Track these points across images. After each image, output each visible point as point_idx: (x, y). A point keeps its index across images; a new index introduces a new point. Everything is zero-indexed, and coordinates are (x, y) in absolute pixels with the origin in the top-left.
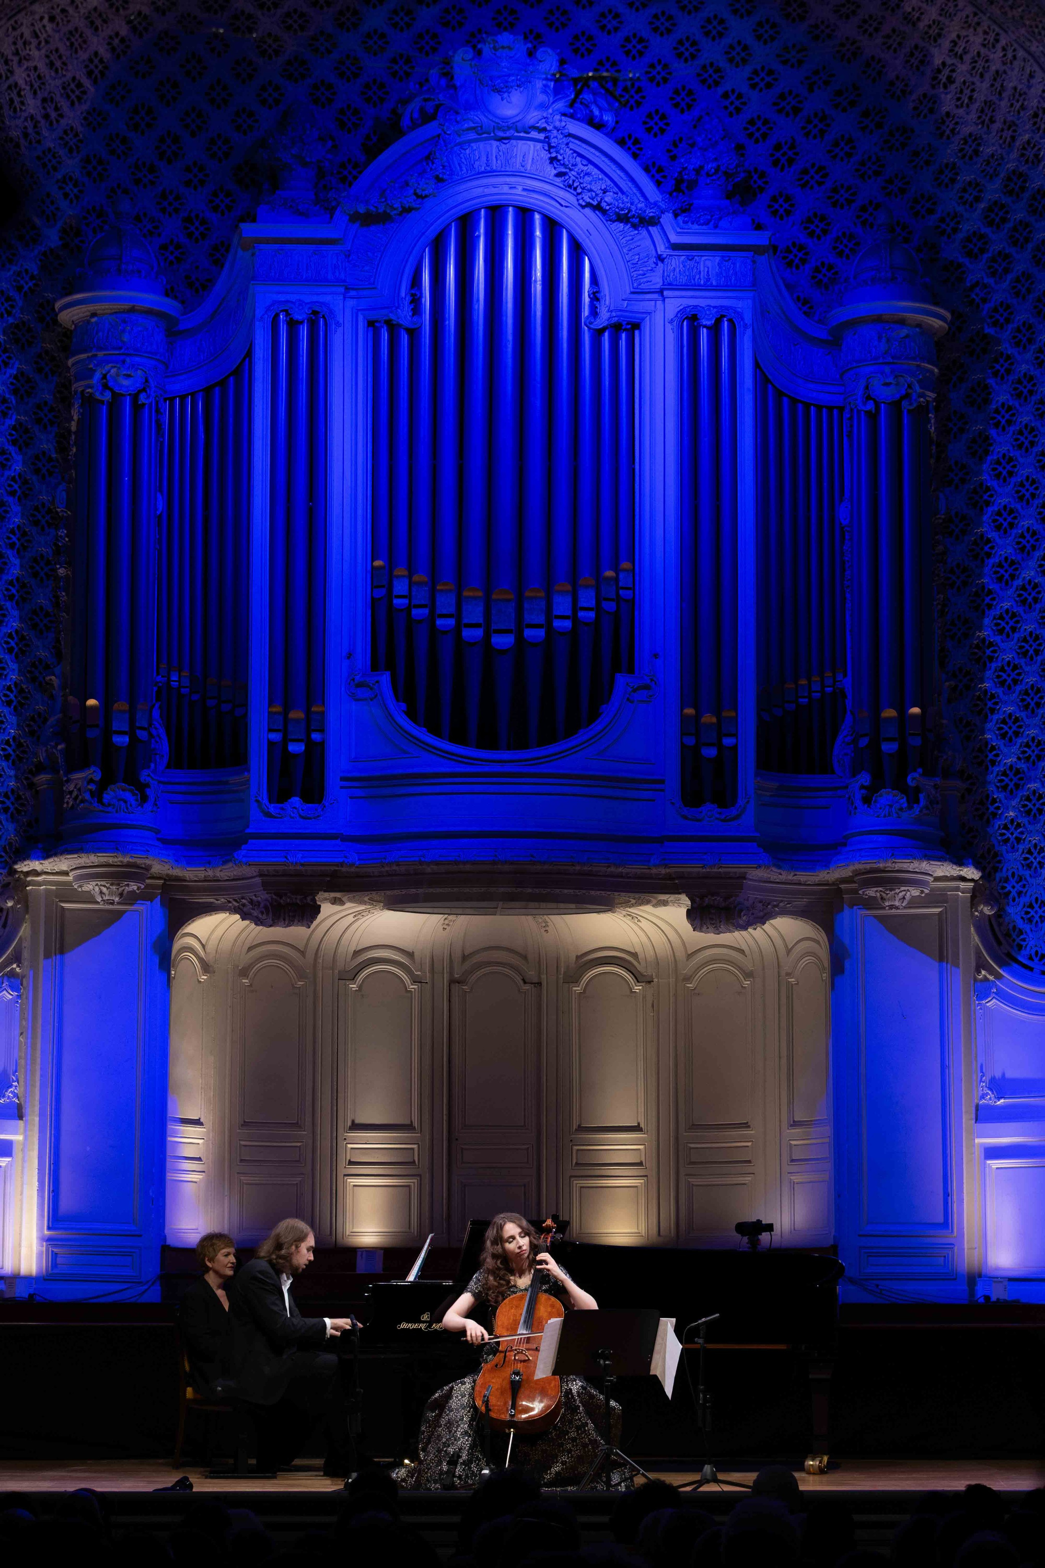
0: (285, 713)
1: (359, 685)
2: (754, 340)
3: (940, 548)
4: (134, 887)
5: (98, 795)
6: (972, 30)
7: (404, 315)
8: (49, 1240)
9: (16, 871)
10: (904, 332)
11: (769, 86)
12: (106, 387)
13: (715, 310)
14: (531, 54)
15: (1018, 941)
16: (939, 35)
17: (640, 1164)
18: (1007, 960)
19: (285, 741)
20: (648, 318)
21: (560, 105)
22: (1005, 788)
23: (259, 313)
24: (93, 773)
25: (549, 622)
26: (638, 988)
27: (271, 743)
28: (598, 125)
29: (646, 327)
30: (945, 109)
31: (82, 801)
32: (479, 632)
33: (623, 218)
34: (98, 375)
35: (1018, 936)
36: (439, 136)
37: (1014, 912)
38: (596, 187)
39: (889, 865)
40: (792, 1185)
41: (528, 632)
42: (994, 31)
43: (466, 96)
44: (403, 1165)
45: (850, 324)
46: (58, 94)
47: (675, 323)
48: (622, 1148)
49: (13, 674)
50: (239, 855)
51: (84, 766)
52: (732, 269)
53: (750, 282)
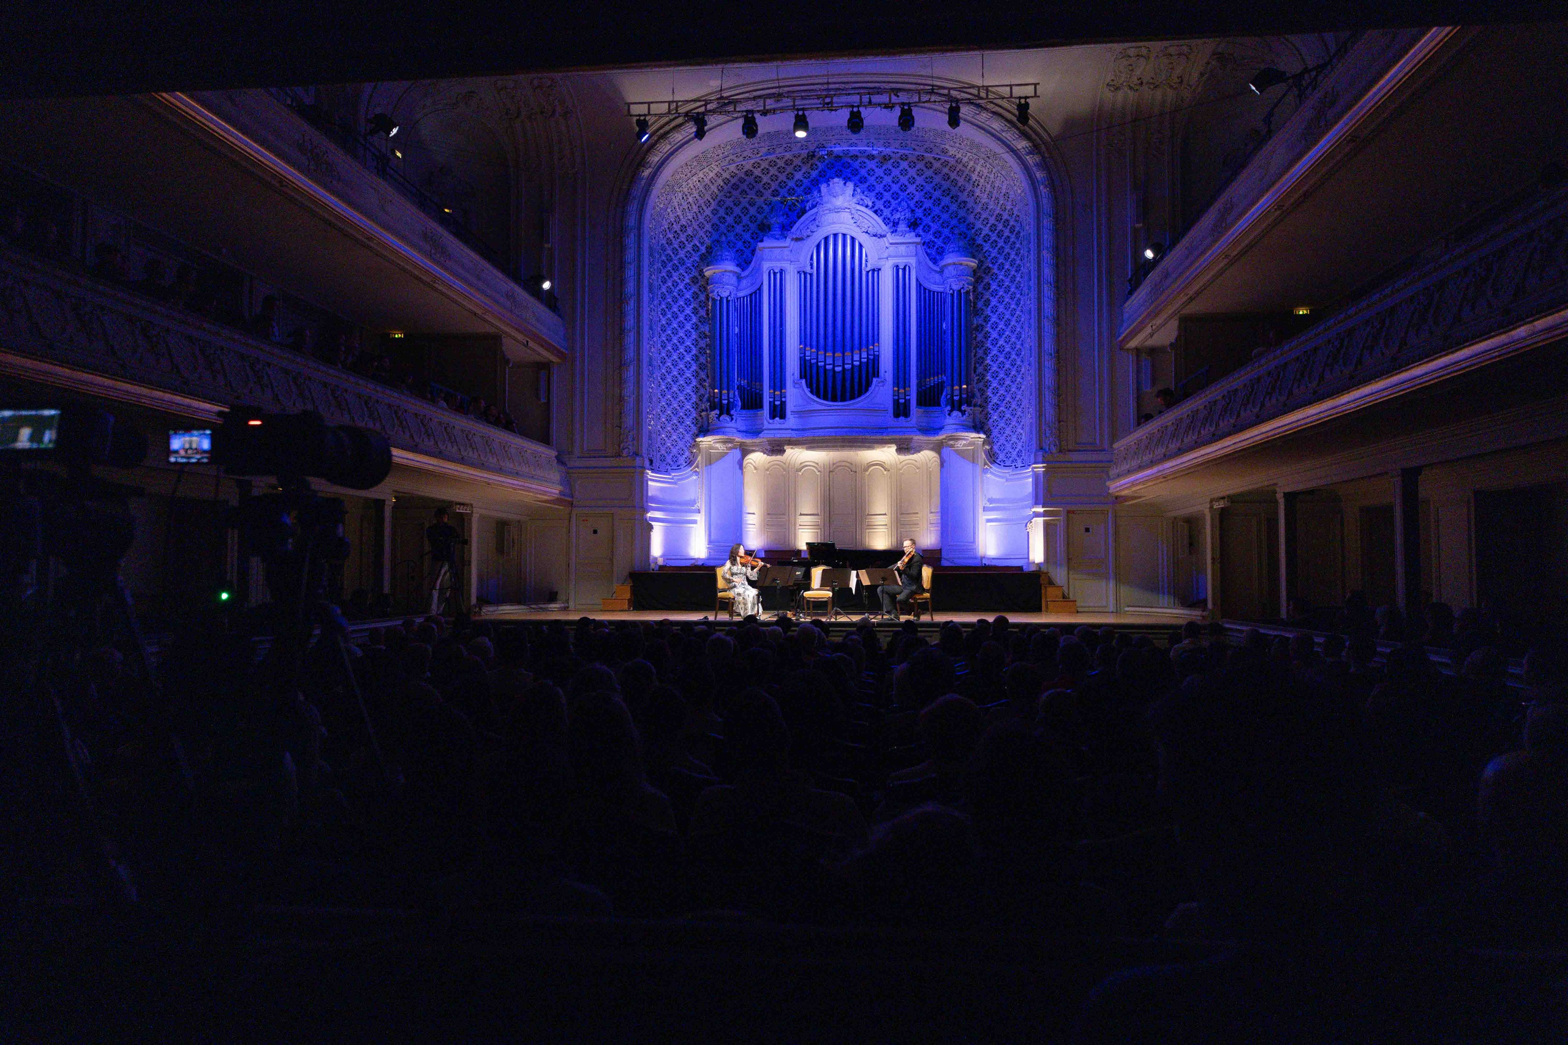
0: (774, 392)
1: (796, 384)
2: (916, 272)
3: (974, 335)
4: (730, 445)
5: (718, 418)
7: (808, 269)
8: (708, 547)
9: (696, 441)
10: (962, 268)
11: (922, 190)
12: (719, 295)
13: (904, 263)
14: (845, 184)
15: (996, 456)
17: (886, 525)
18: (993, 462)
19: (774, 401)
20: (883, 267)
21: (855, 200)
22: (993, 410)
23: (764, 271)
24: (717, 412)
25: (852, 362)
26: (885, 473)
28: (867, 206)
29: (883, 269)
30: (977, 194)
31: (714, 420)
32: (831, 366)
33: (875, 236)
34: (717, 292)
36: (817, 212)
37: (996, 448)
38: (866, 226)
39: (955, 434)
40: (931, 531)
41: (846, 366)
43: (825, 199)
44: (816, 526)
45: (946, 266)
46: (703, 205)
47: (892, 269)
48: (881, 520)
49: (694, 383)
50: (761, 435)
51: (715, 410)
52: (910, 250)
53: (914, 254)
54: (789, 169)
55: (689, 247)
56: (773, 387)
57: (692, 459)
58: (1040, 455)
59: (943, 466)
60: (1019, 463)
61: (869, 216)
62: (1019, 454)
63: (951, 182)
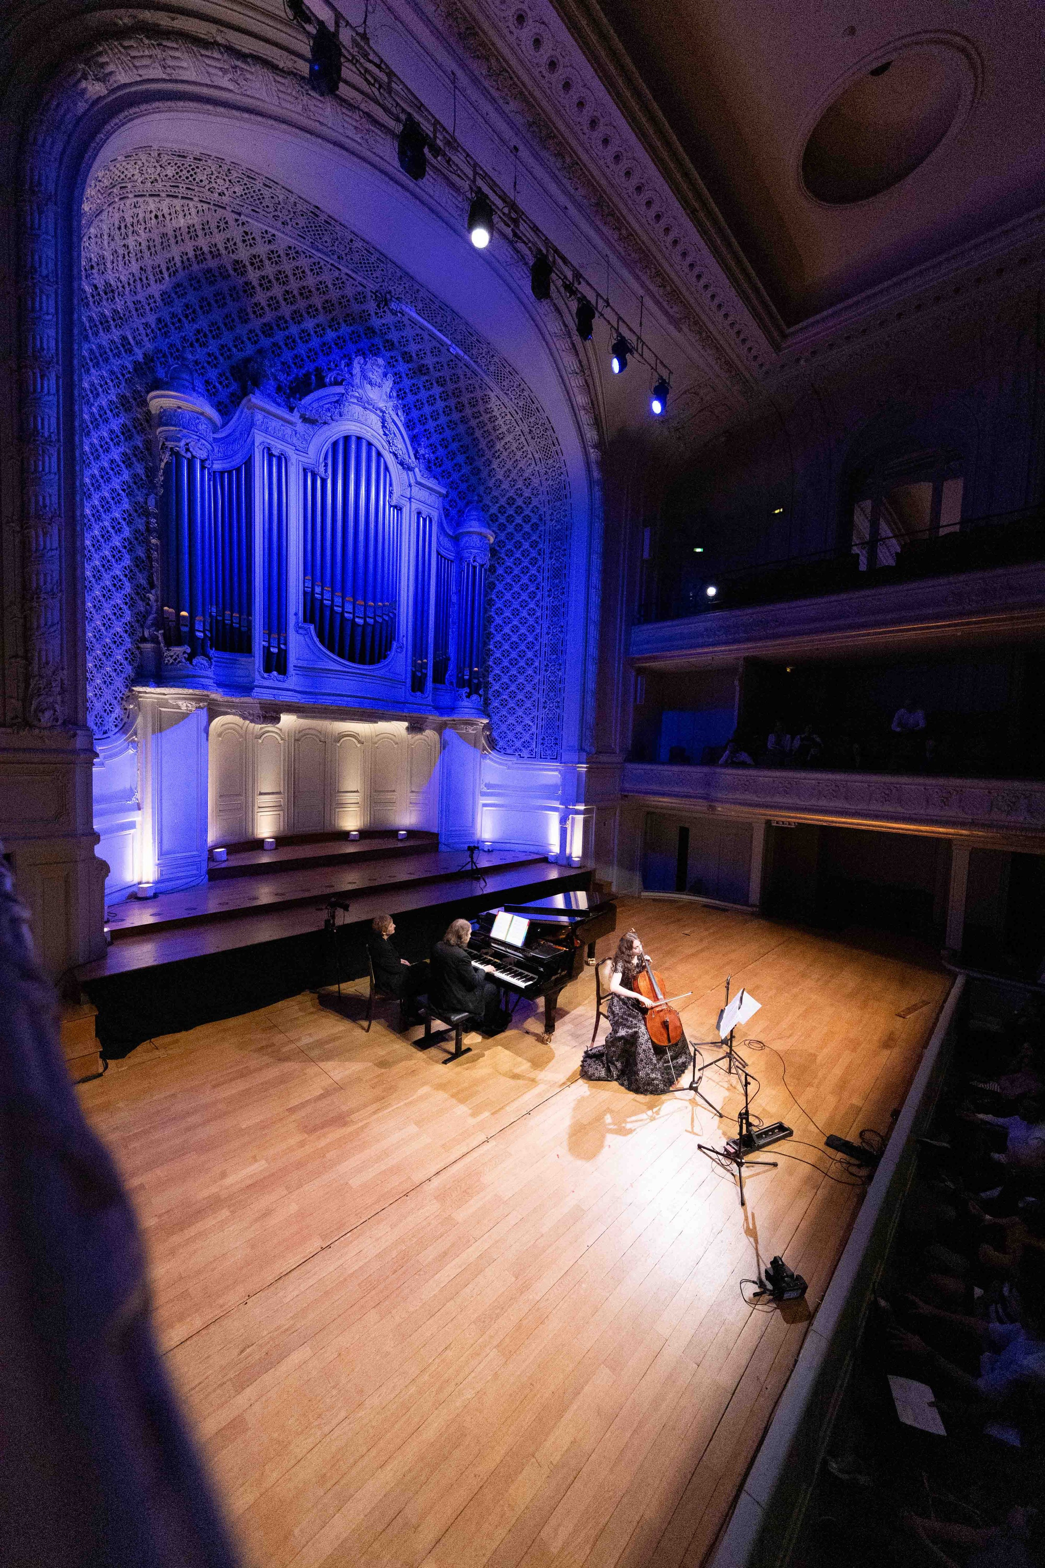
0: (269, 634)
1: (300, 628)
2: (436, 530)
4: (201, 704)
5: (189, 660)
6: (515, 441)
7: (321, 471)
8: (159, 864)
9: (133, 690)
12: (188, 450)
13: (427, 512)
14: (386, 373)
15: (496, 743)
16: (502, 438)
17: (358, 803)
18: (493, 748)
19: (270, 646)
20: (405, 508)
21: (391, 403)
22: (494, 696)
23: (256, 445)
24: (187, 649)
25: (375, 617)
26: (359, 745)
27: (264, 647)
28: (402, 420)
29: (404, 510)
30: (494, 466)
31: (179, 662)
32: (351, 616)
33: (402, 464)
34: (182, 443)
35: (496, 741)
36: (343, 394)
37: (495, 734)
38: (396, 445)
40: (410, 810)
41: (368, 619)
42: (523, 443)
43: (357, 381)
44: (278, 807)
45: (470, 533)
46: (149, 269)
47: (416, 513)
48: (351, 798)
49: (128, 588)
50: (254, 694)
51: (179, 644)
52: (432, 499)
53: (436, 506)
54: (302, 304)
55: (116, 334)
56: (269, 627)
57: (125, 720)
58: (584, 756)
59: (444, 748)
60: (525, 753)
61: (402, 434)
62: (526, 744)
63: (474, 440)
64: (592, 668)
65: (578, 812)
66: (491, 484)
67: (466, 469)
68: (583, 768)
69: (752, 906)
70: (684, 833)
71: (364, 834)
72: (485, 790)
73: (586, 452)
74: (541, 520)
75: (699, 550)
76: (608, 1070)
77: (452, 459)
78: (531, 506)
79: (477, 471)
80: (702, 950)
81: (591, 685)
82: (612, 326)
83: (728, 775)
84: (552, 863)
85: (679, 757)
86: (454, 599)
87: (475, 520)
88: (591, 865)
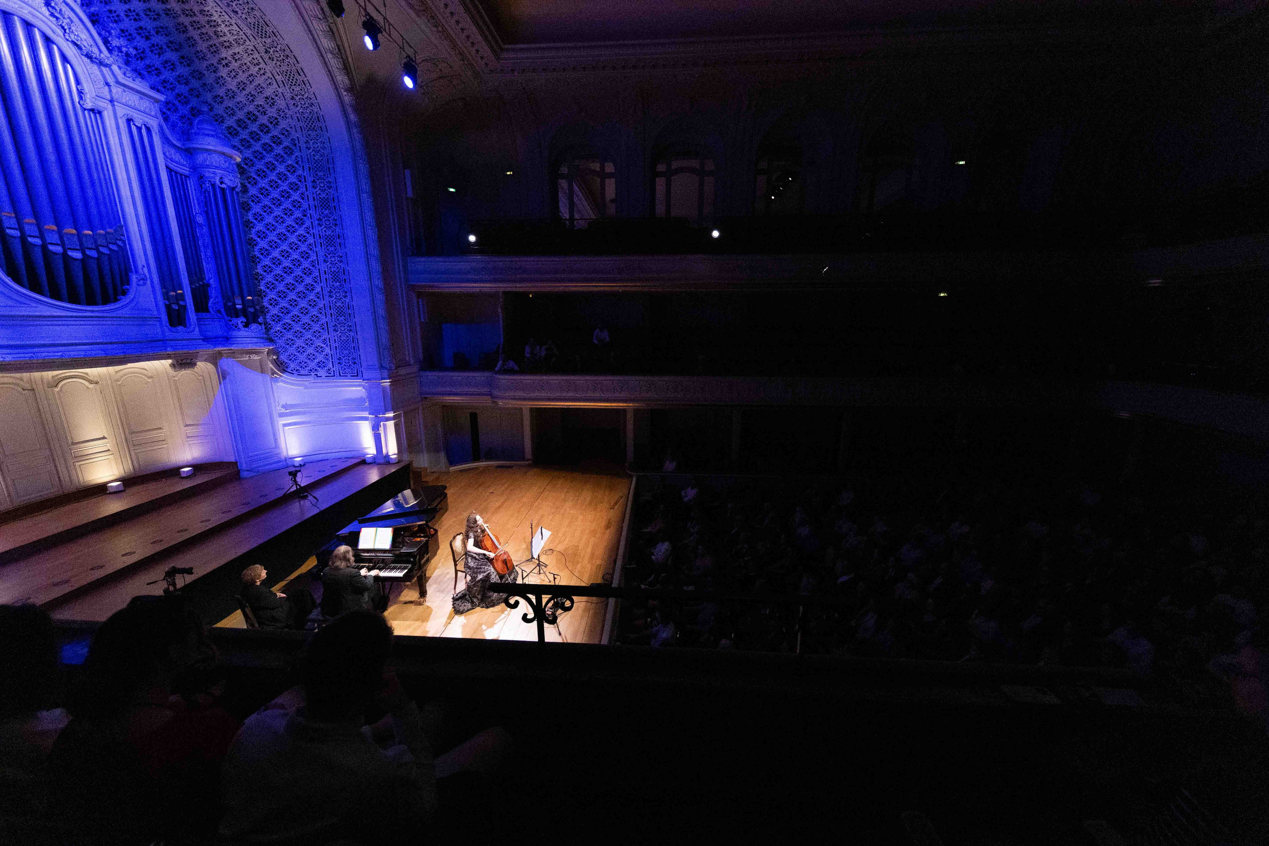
2: (160, 142)
6: (247, 54)
13: (141, 121)
15: (286, 365)
16: (229, 47)
17: (109, 450)
18: (284, 371)
20: (106, 112)
22: (274, 320)
25: (97, 247)
26: (91, 386)
29: (105, 114)
30: (221, 74)
32: (59, 248)
35: (286, 364)
37: (283, 357)
38: (74, 34)
40: (189, 445)
41: (87, 252)
42: (258, 60)
45: (207, 150)
47: (124, 119)
48: (96, 447)
52: (145, 104)
53: (153, 113)
58: (386, 373)
59: (224, 378)
60: (322, 372)
61: (81, 20)
62: (321, 365)
63: (189, 38)
64: (380, 297)
65: (388, 419)
66: (221, 92)
67: (181, 70)
68: (386, 383)
69: (528, 460)
70: (474, 417)
71: (129, 482)
72: (283, 410)
73: (338, 93)
74: (295, 145)
75: (452, 190)
76: (472, 602)
77: (159, 55)
78: (280, 127)
79: (200, 76)
80: (504, 502)
81: (381, 312)
82: (360, 6)
83: (504, 379)
84: (370, 464)
85: (462, 363)
86: (200, 219)
87: (212, 136)
88: (406, 458)
